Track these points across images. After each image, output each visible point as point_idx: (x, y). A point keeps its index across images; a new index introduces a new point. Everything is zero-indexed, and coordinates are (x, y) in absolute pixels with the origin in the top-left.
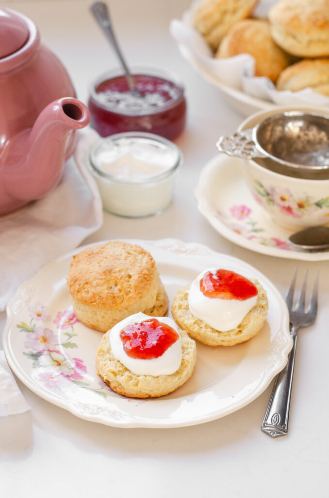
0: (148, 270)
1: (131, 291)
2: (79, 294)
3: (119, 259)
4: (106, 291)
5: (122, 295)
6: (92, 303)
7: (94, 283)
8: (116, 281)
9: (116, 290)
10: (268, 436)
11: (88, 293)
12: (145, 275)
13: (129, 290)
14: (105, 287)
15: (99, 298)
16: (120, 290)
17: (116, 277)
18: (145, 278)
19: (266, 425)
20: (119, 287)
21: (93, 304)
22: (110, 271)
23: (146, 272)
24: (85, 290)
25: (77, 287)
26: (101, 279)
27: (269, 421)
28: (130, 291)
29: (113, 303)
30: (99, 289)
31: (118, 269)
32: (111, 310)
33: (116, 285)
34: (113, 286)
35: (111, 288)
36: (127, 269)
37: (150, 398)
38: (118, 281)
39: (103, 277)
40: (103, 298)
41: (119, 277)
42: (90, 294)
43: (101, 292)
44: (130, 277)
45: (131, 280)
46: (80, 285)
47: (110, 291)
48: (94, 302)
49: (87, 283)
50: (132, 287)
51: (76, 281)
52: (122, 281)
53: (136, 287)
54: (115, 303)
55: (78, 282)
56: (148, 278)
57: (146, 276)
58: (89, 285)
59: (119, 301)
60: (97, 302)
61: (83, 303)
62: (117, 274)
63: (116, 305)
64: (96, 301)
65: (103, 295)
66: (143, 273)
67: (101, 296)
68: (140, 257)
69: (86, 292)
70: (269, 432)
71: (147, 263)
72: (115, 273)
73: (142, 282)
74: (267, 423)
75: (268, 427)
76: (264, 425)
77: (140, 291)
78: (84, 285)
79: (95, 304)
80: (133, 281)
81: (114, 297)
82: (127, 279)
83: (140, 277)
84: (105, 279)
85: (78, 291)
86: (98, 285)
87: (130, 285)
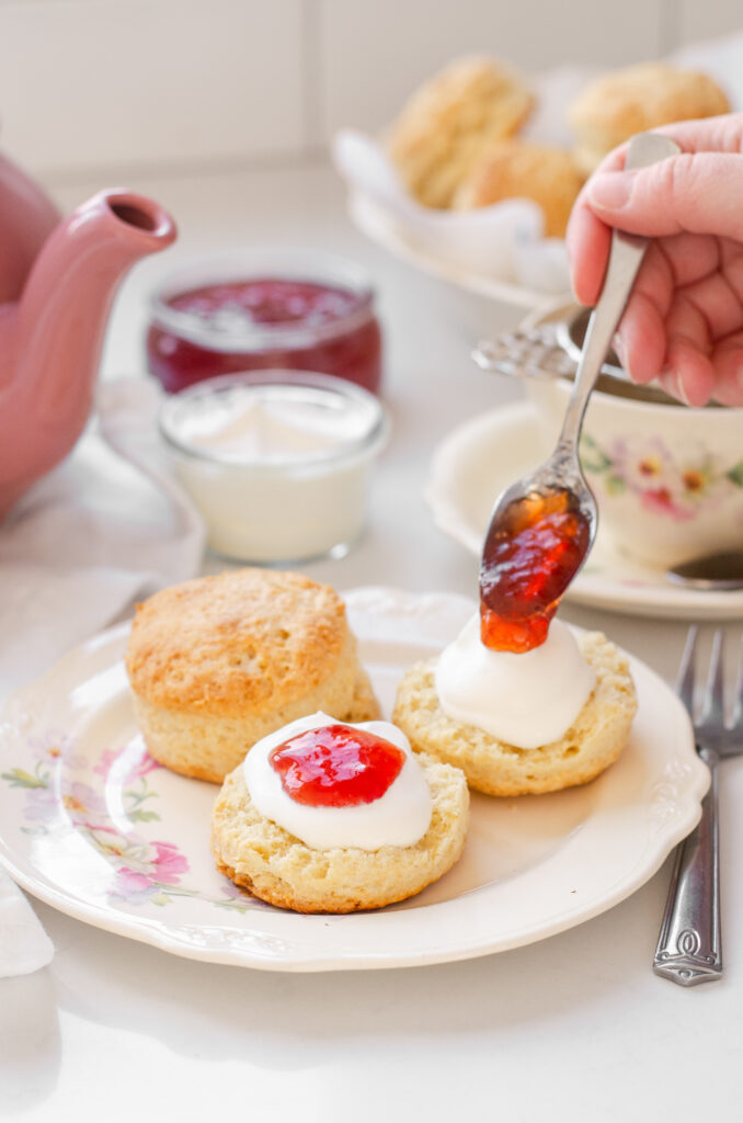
0: (329, 618)
1: (291, 666)
2: (159, 684)
3: (254, 599)
4: (228, 670)
5: (269, 679)
6: (191, 701)
7: (196, 654)
8: (251, 647)
9: (251, 668)
10: (671, 983)
11: (181, 679)
12: (322, 628)
13: (284, 664)
14: (224, 660)
15: (210, 689)
16: (263, 667)
17: (251, 637)
18: (325, 637)
19: (664, 957)
20: (259, 658)
21: (197, 703)
22: (234, 625)
23: (323, 622)
24: (174, 673)
25: (152, 668)
26: (213, 643)
27: (671, 949)
28: (287, 669)
29: (246, 697)
30: (208, 667)
31: (253, 619)
32: (243, 717)
33: (252, 657)
34: (244, 657)
35: (239, 663)
36: (276, 619)
37: (358, 910)
38: (255, 645)
39: (218, 637)
40: (220, 687)
41: (258, 636)
42: (188, 681)
43: (214, 673)
44: (285, 635)
45: (288, 641)
46: (159, 663)
47: (238, 669)
48: (197, 699)
49: (177, 656)
50: (294, 657)
51: (149, 654)
52: (267, 644)
53: (302, 656)
54: (252, 698)
55: (154, 657)
56: (331, 638)
57: (326, 632)
58: (182, 661)
59: (261, 692)
60: (207, 697)
61: (170, 707)
62: (253, 630)
63: (255, 704)
64: (202, 697)
65: (221, 680)
66: (318, 624)
67: (214, 684)
68: (307, 594)
69: (175, 677)
70: (675, 972)
71: (325, 605)
72: (247, 627)
73: (316, 644)
74: (667, 954)
75: (671, 960)
76: (660, 958)
77: (312, 667)
78: (170, 660)
79: (201, 702)
80: (293, 646)
81: (248, 683)
82: (279, 640)
83: (311, 634)
84: (222, 642)
85: (156, 679)
86: (205, 658)
87: (287, 653)
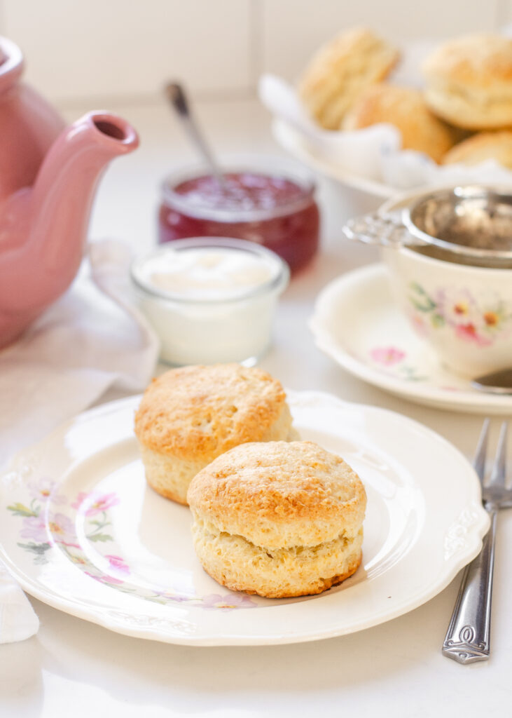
0: (268, 402)
1: (233, 431)
2: (147, 432)
3: (222, 383)
4: (190, 428)
5: (216, 438)
6: (164, 446)
7: (173, 416)
8: (209, 415)
9: (207, 429)
10: (454, 662)
11: (161, 431)
12: (260, 408)
13: (228, 429)
14: (189, 421)
15: (176, 440)
16: (214, 430)
17: (211, 408)
18: (261, 415)
19: (450, 644)
20: (213, 423)
21: (166, 448)
22: (202, 399)
23: (263, 404)
24: (158, 426)
25: (145, 421)
26: (186, 409)
27: (455, 638)
28: (230, 432)
29: (198, 448)
30: (178, 424)
31: (216, 397)
32: (196, 461)
33: (209, 421)
34: (204, 421)
35: (199, 425)
36: (232, 398)
38: (212, 414)
39: (190, 406)
40: (182, 439)
41: (215, 408)
42: (165, 432)
43: (181, 429)
44: (235, 410)
45: (236, 414)
46: (150, 418)
47: (196, 429)
48: (167, 445)
49: (161, 415)
50: (235, 425)
51: (146, 411)
52: (220, 414)
53: (240, 425)
54: (202, 449)
55: (148, 414)
56: (265, 416)
57: (262, 411)
58: (164, 419)
59: (208, 446)
60: (173, 445)
61: (152, 449)
62: (213, 404)
63: (204, 453)
64: (170, 443)
65: (184, 434)
66: (258, 405)
67: (179, 436)
68: (262, 384)
69: (158, 429)
70: (457, 654)
71: (270, 393)
72: (211, 401)
73: (252, 418)
74: (452, 642)
75: (454, 646)
76: (447, 644)
77: (246, 433)
78: (157, 417)
79: (170, 447)
80: (237, 418)
81: (201, 439)
82: (229, 413)
83: (251, 411)
84: (191, 409)
85: (147, 428)
86: (178, 418)
87: (232, 422)
